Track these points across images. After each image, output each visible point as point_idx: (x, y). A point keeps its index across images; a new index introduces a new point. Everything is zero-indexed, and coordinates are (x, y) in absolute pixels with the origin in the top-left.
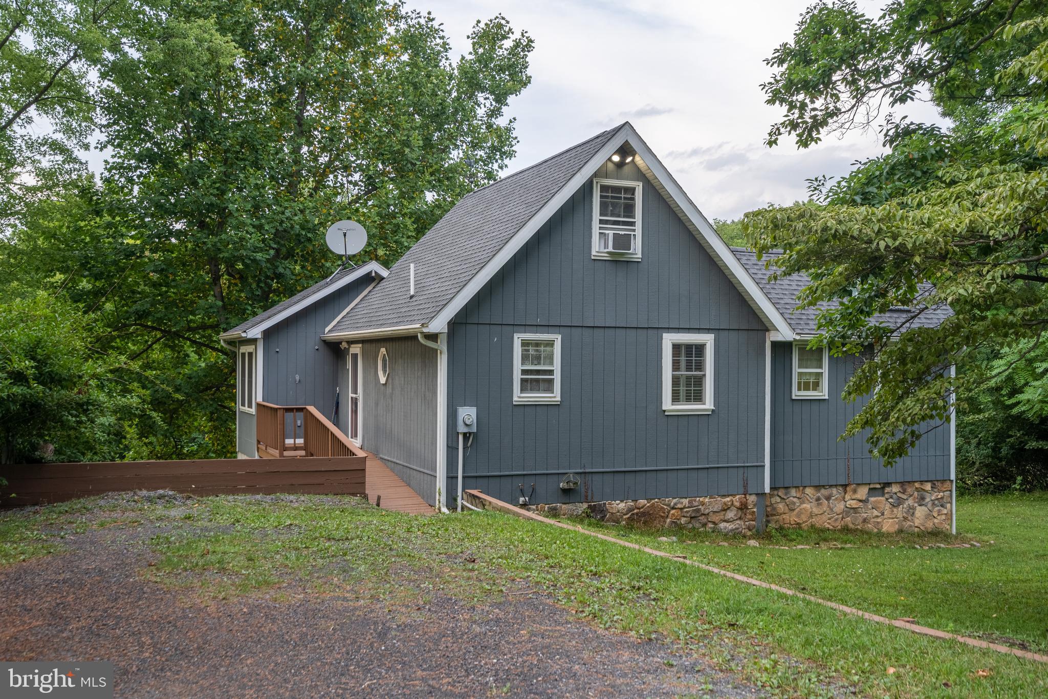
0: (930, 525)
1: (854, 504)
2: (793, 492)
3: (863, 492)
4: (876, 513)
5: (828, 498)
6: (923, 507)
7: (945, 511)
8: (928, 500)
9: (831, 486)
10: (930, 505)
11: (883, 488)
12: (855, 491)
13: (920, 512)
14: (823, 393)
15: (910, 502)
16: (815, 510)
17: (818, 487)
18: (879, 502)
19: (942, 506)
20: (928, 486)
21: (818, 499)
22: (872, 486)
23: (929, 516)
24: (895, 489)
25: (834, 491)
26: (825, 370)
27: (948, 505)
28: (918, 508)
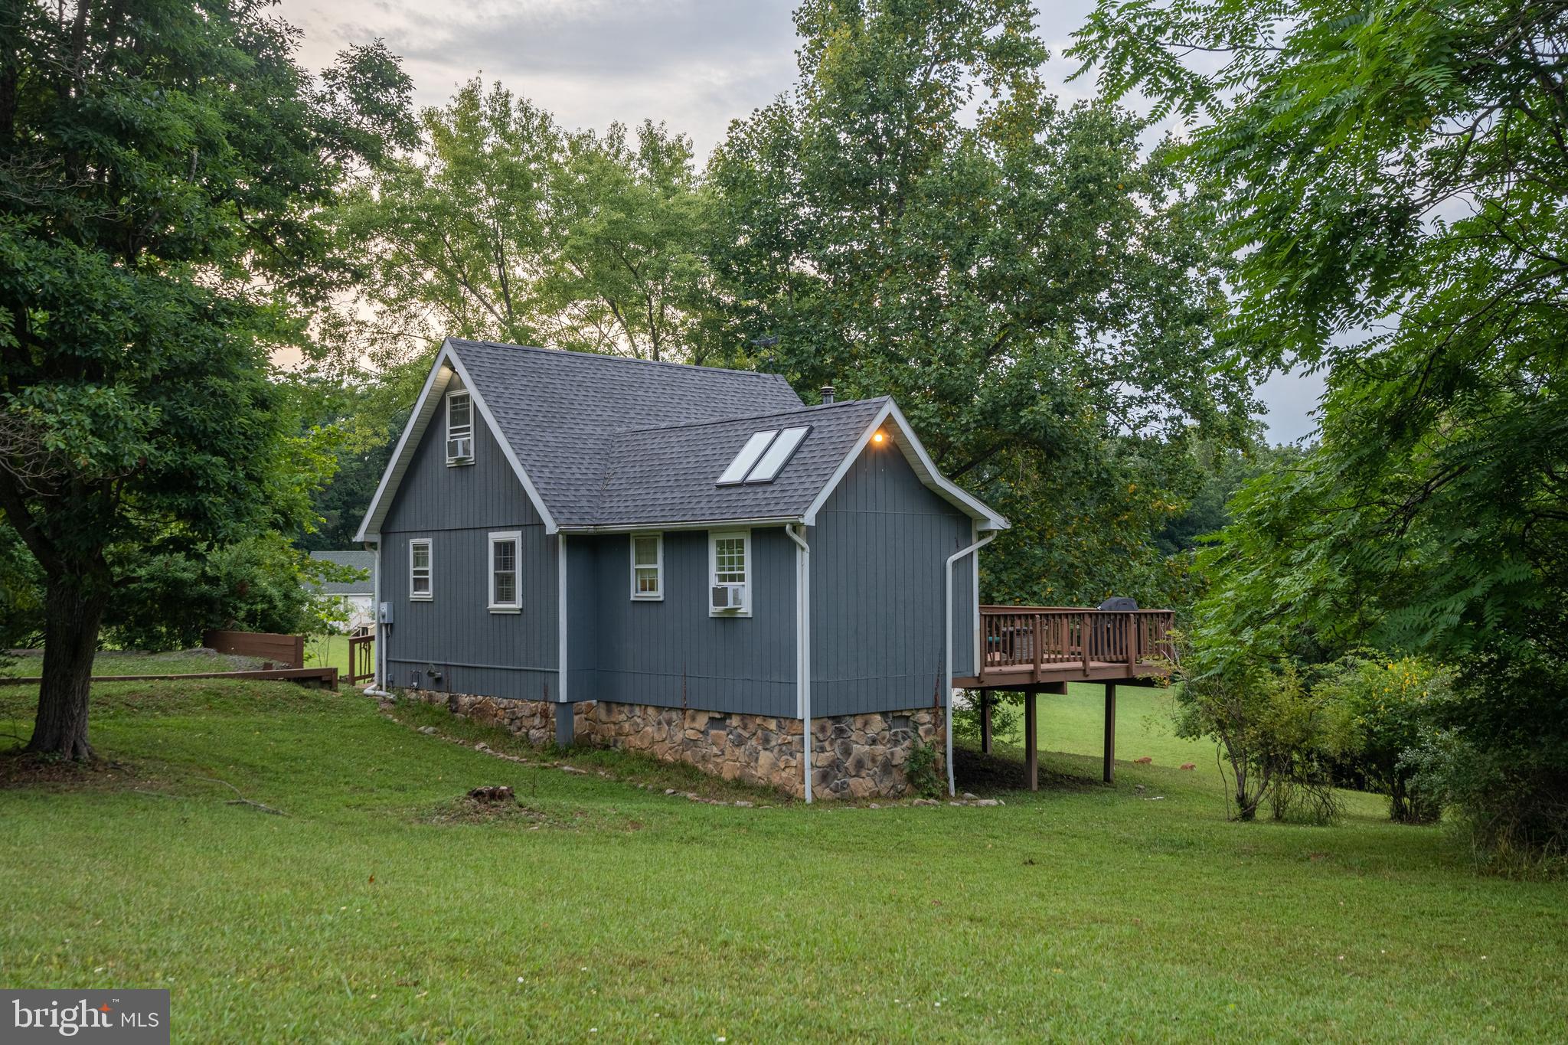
0: (776, 780)
1: (691, 734)
2: (637, 711)
3: (702, 721)
4: (715, 750)
5: (669, 723)
6: (768, 753)
7: (794, 763)
8: (773, 743)
9: (671, 709)
10: (776, 750)
11: (724, 719)
12: (693, 719)
13: (765, 758)
14: (659, 594)
15: (753, 742)
16: (657, 737)
17: (659, 708)
18: (719, 737)
19: (791, 755)
20: (773, 725)
21: (659, 723)
22: (711, 715)
23: (774, 766)
24: (735, 721)
25: (674, 715)
26: (659, 566)
27: (799, 755)
28: (762, 753)
